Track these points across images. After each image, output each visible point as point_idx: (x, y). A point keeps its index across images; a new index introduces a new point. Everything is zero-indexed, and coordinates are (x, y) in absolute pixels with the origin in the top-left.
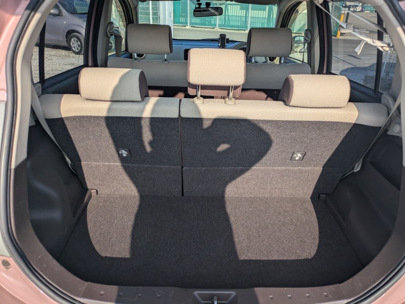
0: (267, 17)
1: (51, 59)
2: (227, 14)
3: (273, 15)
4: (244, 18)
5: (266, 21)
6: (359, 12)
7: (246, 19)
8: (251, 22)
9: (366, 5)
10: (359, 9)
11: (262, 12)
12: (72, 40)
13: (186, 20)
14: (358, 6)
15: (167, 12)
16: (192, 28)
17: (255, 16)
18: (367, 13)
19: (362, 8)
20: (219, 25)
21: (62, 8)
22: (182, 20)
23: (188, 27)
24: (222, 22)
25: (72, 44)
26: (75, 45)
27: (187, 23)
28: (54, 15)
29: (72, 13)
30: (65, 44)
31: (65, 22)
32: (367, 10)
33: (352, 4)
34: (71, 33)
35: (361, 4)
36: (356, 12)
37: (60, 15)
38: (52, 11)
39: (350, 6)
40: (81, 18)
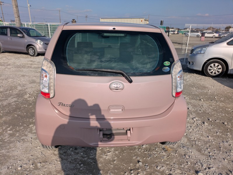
9: (180, 30)
10: (176, 32)
12: (30, 49)
14: (175, 31)
18: (181, 35)
19: (178, 32)
21: (24, 34)
25: (29, 51)
26: (31, 52)
28: (20, 37)
29: (29, 36)
30: (26, 51)
31: (26, 41)
33: (173, 30)
34: (29, 46)
35: (177, 30)
36: (175, 34)
37: (23, 37)
38: (19, 35)
39: (171, 31)
40: (35, 38)
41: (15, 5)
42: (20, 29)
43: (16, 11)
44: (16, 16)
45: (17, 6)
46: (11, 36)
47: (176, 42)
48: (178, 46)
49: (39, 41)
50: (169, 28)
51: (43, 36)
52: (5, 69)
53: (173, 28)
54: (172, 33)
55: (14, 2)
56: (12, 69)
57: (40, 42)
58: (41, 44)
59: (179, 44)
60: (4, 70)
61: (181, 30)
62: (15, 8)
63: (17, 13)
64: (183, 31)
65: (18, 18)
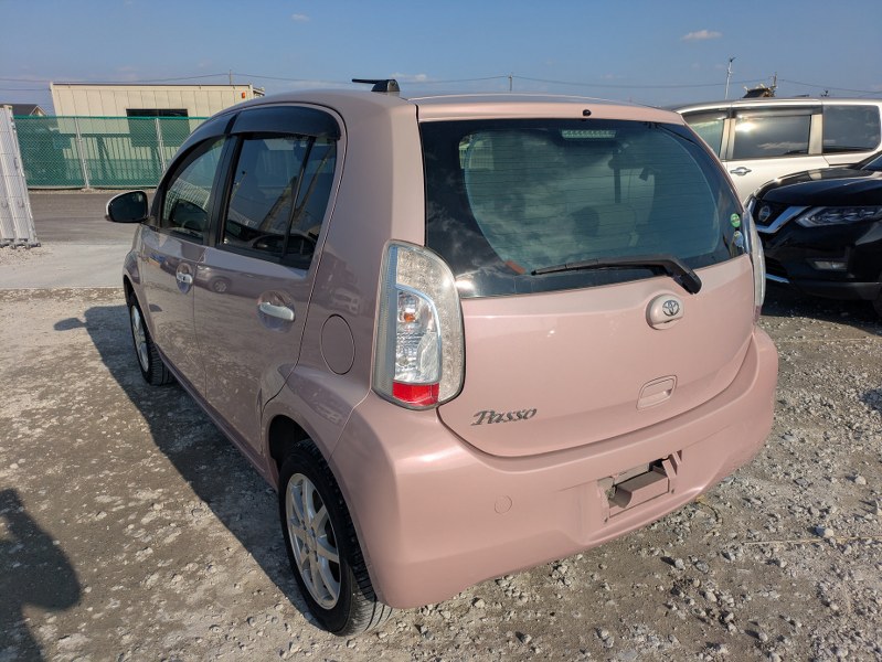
20: (92, 182)
24: (97, 174)
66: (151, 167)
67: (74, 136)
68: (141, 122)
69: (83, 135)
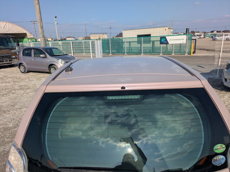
0: (151, 46)
1: (41, 80)
2: (130, 47)
3: (155, 46)
4: (140, 48)
5: (151, 49)
6: (203, 38)
7: (141, 49)
8: (143, 50)
9: (206, 34)
10: (202, 36)
11: (149, 44)
12: (52, 69)
13: (109, 51)
14: (201, 35)
15: (99, 51)
16: (112, 55)
17: (145, 46)
18: (207, 38)
19: (204, 36)
20: (127, 53)
21: (47, 54)
22: (107, 51)
23: (110, 55)
24: (128, 50)
25: (51, 71)
26: (53, 71)
27: (110, 53)
28: (43, 57)
29: (52, 56)
30: (48, 71)
31: (48, 61)
32: (207, 37)
33: (198, 34)
34: (51, 66)
35: (203, 34)
36: (201, 38)
37: (46, 57)
38: (41, 56)
39: (197, 35)
40: (56, 58)
41: (41, 26)
42: (43, 49)
43: (41, 32)
44: (41, 36)
45: (42, 27)
46: (34, 56)
47: (203, 48)
48: (206, 53)
49: (60, 60)
50: (194, 32)
51: (65, 55)
52: (24, 94)
53: (198, 32)
54: (198, 37)
55: (39, 23)
56: (30, 94)
57: (62, 61)
58: (63, 63)
59: (208, 50)
60: (22, 96)
61: (208, 34)
62: (40, 29)
63: (42, 33)
64: (210, 34)
65: (42, 38)
66: (140, 49)
67: (124, 42)
68: (140, 38)
69: (126, 42)
